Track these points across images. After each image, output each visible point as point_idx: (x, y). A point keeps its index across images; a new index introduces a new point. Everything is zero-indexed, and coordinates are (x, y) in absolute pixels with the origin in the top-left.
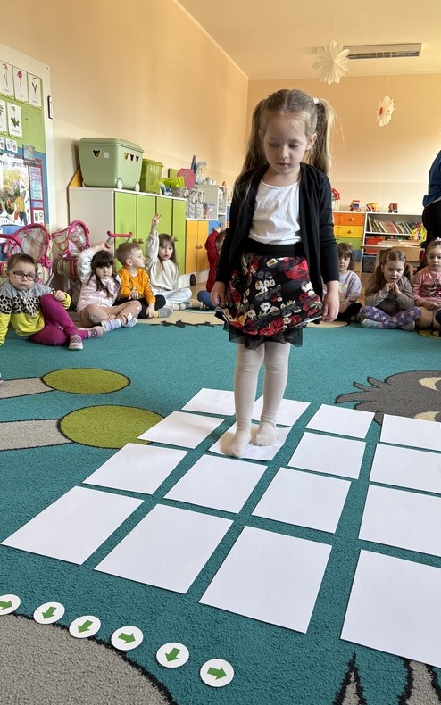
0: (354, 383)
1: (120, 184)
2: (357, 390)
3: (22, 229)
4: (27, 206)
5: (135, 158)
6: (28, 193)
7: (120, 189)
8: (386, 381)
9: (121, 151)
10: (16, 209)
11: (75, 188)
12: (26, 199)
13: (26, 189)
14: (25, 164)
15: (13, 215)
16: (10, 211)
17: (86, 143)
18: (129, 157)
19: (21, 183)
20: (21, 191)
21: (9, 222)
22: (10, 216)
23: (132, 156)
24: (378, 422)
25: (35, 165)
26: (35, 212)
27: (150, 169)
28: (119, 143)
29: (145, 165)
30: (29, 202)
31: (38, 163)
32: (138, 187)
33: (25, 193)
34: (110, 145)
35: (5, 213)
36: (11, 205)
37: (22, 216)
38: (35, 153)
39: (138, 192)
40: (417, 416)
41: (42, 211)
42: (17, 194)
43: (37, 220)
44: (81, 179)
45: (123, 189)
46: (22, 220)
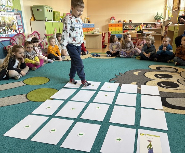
0: (116, 75)
1: (47, 19)
2: (116, 77)
3: (16, 35)
4: (17, 28)
5: (50, 11)
6: (17, 23)
8: (124, 74)
9: (46, 9)
10: (13, 29)
11: (32, 21)
13: (16, 22)
14: (15, 14)
15: (12, 31)
16: (11, 30)
17: (34, 7)
18: (49, 11)
19: (14, 20)
20: (14, 23)
21: (11, 33)
22: (11, 31)
23: (49, 10)
24: (120, 86)
25: (18, 15)
26: (20, 29)
27: (56, 14)
28: (45, 6)
29: (54, 13)
30: (17, 26)
31: (19, 14)
32: (53, 20)
33: (16, 23)
34: (42, 7)
35: (10, 30)
36: (12, 27)
37: (16, 31)
38: (18, 11)
40: (131, 83)
41: (22, 29)
42: (13, 24)
43: (21, 32)
44: (34, 18)
45: (48, 21)
46: (16, 32)
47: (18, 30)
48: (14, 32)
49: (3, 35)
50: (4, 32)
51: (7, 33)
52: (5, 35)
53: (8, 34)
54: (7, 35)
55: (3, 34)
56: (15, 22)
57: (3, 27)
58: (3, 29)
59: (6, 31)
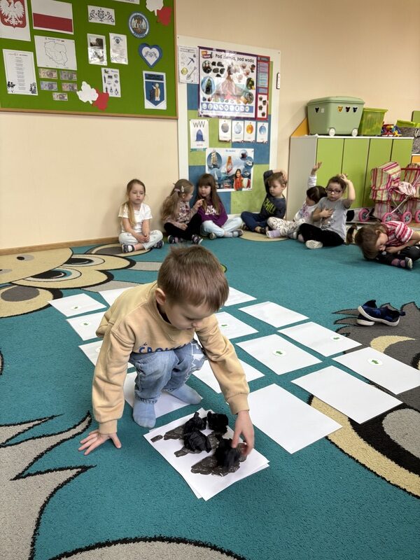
1: (332, 132)
5: (351, 110)
7: (332, 136)
9: (334, 107)
17: (312, 103)
18: (344, 110)
23: (348, 109)
28: (332, 100)
32: (355, 132)
34: (325, 102)
39: (354, 137)
45: (335, 135)
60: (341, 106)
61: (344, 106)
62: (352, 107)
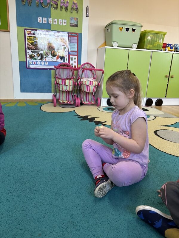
4: (66, 54)
9: (116, 27)
10: (58, 55)
11: (99, 49)
12: (66, 50)
13: (66, 46)
15: (56, 57)
16: (54, 55)
21: (52, 60)
22: (53, 57)
26: (71, 56)
30: (67, 52)
33: (65, 48)
35: (50, 56)
36: (55, 53)
39: (135, 49)
41: (76, 56)
43: (72, 60)
45: (118, 47)
46: (61, 59)
47: (66, 58)
48: (57, 58)
49: (37, 62)
50: (40, 57)
51: (44, 59)
52: (41, 62)
53: (47, 61)
54: (45, 62)
55: (37, 60)
56: (64, 46)
57: (39, 51)
58: (40, 53)
59: (44, 57)
60: (121, 26)
61: (124, 27)
62: (131, 28)
